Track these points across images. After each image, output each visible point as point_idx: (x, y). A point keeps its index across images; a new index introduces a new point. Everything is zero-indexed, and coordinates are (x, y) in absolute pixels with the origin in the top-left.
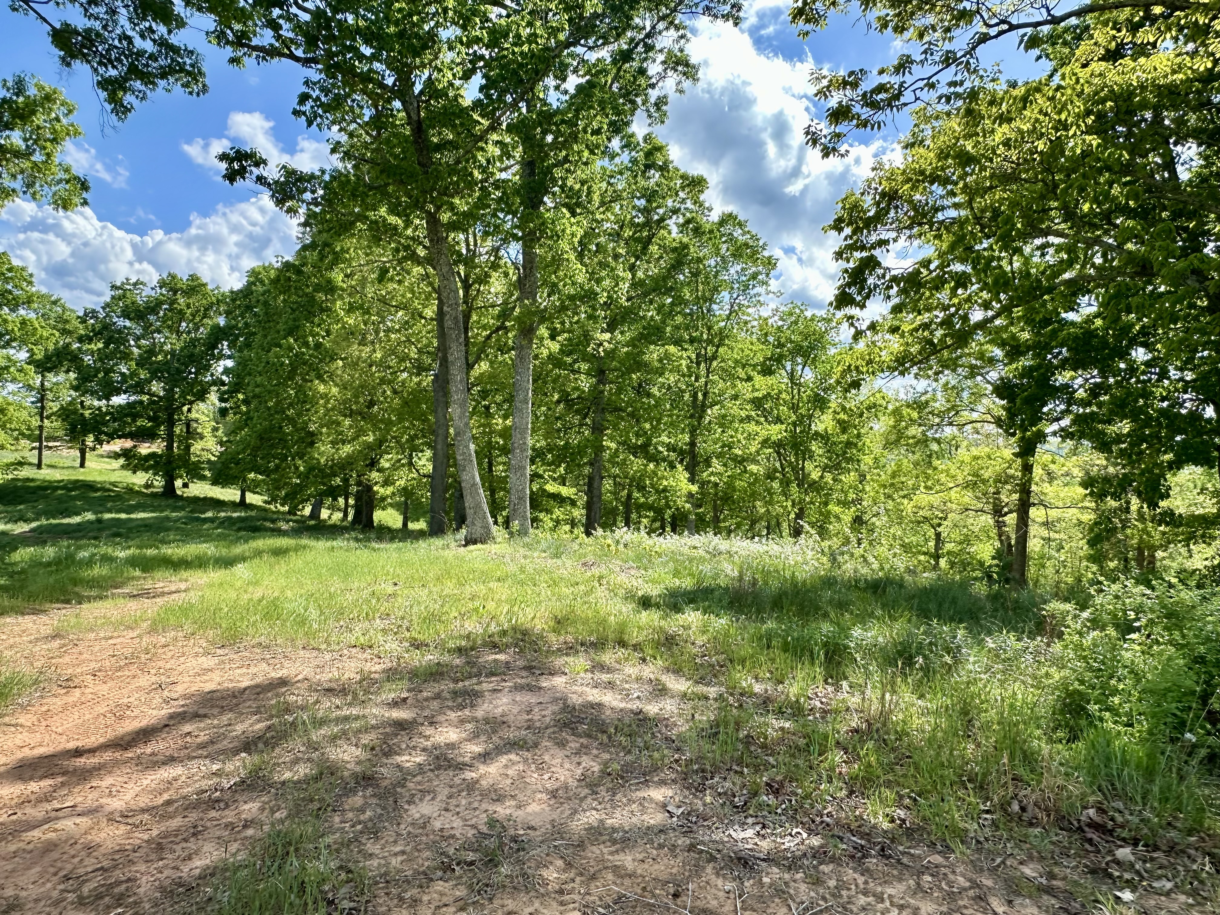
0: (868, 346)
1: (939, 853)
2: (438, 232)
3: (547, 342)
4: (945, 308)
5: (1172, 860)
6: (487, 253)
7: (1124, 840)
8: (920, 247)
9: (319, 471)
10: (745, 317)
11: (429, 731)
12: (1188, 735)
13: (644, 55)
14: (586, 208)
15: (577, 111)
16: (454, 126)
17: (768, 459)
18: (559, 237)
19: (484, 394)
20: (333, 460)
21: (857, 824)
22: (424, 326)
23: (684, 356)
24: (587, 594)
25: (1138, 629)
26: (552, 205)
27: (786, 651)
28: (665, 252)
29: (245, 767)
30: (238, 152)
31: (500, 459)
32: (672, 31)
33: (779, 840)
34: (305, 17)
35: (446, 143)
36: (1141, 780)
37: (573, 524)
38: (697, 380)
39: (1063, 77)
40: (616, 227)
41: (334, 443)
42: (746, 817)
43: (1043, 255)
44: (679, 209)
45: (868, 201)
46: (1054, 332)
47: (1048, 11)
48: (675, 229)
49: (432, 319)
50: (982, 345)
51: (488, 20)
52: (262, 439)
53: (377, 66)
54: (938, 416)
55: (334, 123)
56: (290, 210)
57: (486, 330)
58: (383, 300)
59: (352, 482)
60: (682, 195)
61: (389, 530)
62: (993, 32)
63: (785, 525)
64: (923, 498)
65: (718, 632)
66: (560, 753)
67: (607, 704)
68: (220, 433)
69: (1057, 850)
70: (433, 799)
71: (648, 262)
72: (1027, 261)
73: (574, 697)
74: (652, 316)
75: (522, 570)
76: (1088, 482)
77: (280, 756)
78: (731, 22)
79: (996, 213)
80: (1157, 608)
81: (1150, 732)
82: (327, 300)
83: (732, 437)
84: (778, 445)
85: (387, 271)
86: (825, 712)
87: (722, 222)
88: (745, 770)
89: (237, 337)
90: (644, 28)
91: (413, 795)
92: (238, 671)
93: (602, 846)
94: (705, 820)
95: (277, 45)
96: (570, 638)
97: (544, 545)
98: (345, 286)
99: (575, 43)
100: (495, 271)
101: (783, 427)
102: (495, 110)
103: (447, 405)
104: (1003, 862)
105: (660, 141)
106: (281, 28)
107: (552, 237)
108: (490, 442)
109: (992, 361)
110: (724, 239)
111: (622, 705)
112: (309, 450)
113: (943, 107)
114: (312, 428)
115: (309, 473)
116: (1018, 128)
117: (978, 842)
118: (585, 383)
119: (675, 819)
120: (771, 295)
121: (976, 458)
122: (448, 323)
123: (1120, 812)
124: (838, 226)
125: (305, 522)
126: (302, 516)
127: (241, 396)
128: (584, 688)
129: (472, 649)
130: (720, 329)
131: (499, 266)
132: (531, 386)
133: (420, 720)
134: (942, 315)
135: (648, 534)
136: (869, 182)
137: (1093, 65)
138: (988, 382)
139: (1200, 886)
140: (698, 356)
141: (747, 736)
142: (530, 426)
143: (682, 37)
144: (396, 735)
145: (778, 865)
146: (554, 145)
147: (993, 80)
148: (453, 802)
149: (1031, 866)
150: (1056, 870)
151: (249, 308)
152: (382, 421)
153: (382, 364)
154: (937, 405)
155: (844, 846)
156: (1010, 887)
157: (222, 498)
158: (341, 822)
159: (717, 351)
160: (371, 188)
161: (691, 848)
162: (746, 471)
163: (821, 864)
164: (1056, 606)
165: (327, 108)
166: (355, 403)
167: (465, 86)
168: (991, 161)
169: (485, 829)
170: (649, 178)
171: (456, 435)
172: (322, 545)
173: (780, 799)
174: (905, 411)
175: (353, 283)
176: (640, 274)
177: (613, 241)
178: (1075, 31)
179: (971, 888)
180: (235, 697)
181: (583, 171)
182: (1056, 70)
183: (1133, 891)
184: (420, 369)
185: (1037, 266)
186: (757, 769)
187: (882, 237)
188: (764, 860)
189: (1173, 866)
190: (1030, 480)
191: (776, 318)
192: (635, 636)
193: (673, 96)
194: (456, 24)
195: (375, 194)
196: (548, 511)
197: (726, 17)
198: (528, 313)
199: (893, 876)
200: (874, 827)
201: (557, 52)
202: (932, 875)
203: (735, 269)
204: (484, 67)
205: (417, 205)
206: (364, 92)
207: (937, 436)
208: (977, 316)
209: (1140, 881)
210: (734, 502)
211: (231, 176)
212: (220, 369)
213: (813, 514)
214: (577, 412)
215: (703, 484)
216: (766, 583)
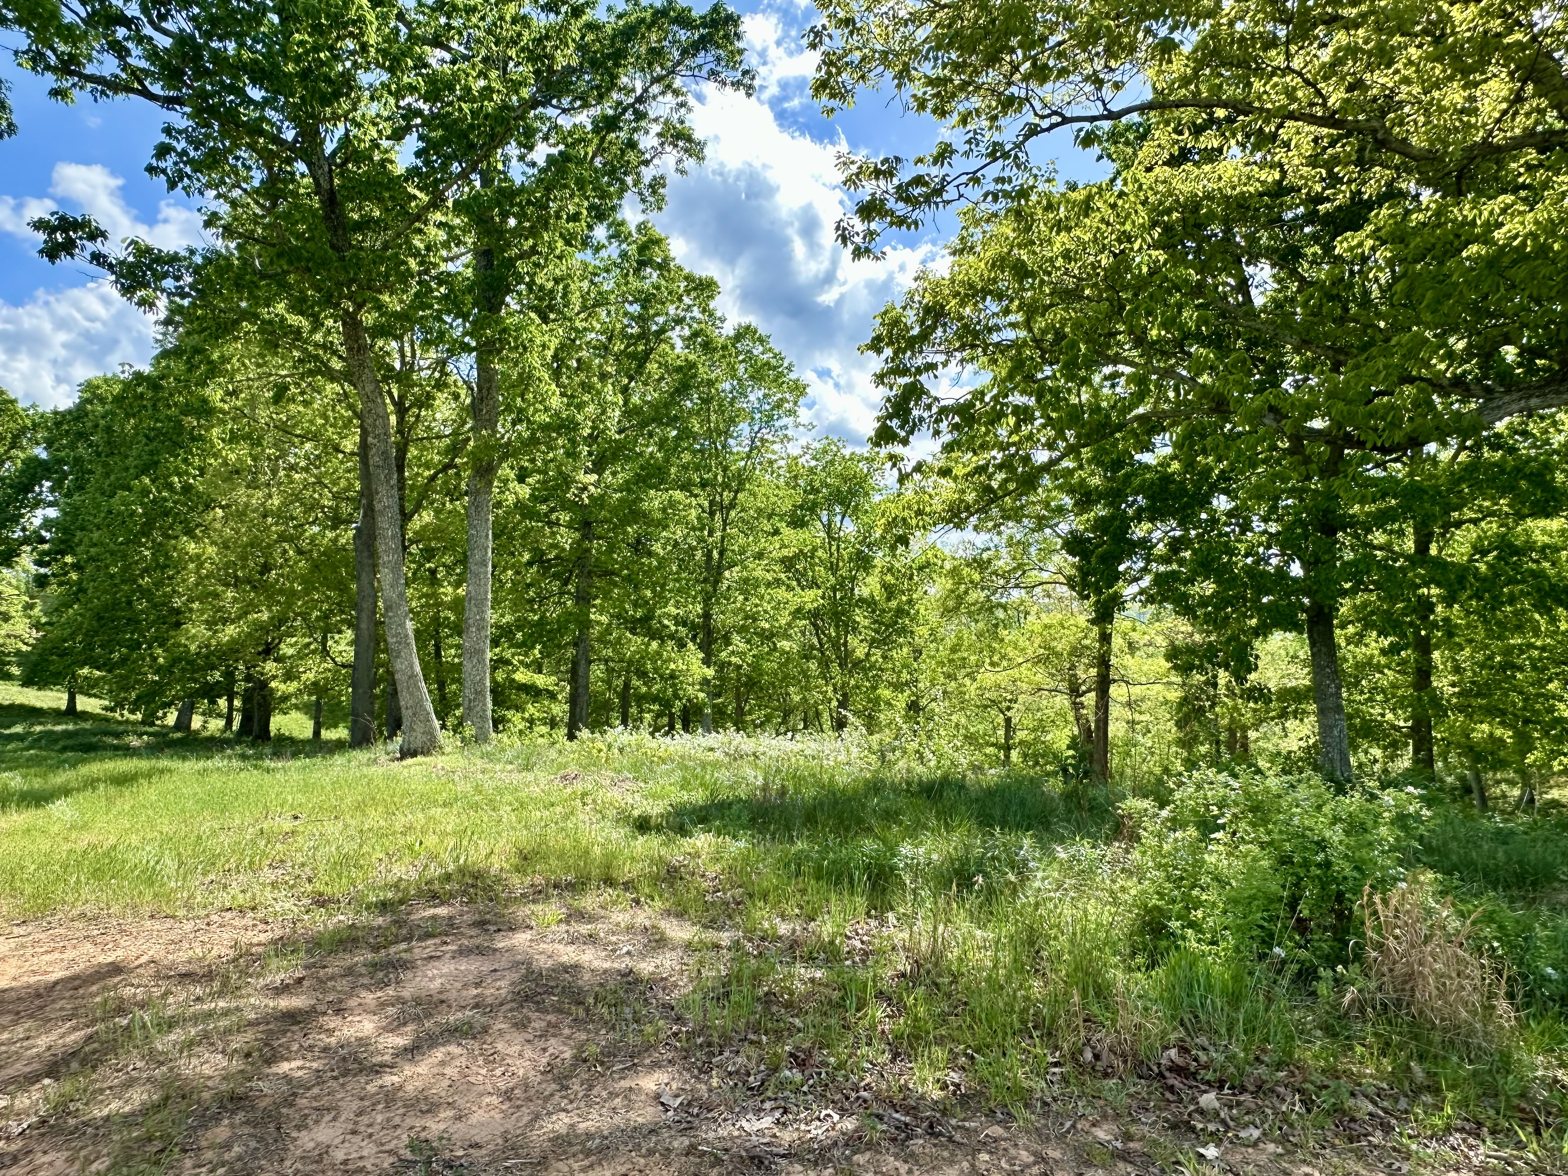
0: (916, 493)
1: (999, 1123)
2: (359, 338)
3: (514, 485)
4: (1003, 447)
5: (1260, 1102)
6: (428, 368)
7: (1208, 1083)
8: (975, 373)
9: (188, 663)
10: (769, 456)
11: (332, 1022)
12: (1277, 950)
13: (633, 124)
14: (562, 313)
15: (548, 190)
16: (380, 200)
17: (804, 634)
18: (525, 348)
19: (429, 554)
20: (207, 646)
21: (901, 1096)
22: (342, 462)
23: (694, 503)
24: (566, 817)
25: (1223, 827)
26: (518, 307)
27: (818, 878)
28: (667, 371)
29: (46, 1099)
30: (63, 219)
31: (450, 641)
32: (669, 96)
33: (803, 1127)
34: (164, 42)
35: (369, 221)
36: (1226, 1008)
37: (553, 723)
38: (711, 534)
39: (1125, 183)
40: (603, 338)
41: (210, 624)
42: (762, 1102)
43: (1113, 386)
44: (684, 318)
45: (911, 317)
46: (1127, 476)
47: (1104, 105)
48: (679, 344)
49: (353, 454)
50: (1049, 491)
51: (426, 65)
52: (100, 618)
53: (270, 113)
54: (1003, 577)
55: (209, 186)
56: (142, 302)
57: (429, 469)
58: (283, 428)
59: (239, 676)
60: (687, 300)
61: (292, 740)
62: (1045, 124)
63: (826, 716)
64: (988, 677)
65: (735, 859)
66: (519, 1038)
67: (586, 965)
68: (37, 611)
69: (1134, 1105)
70: (334, 1119)
71: (646, 384)
72: (1096, 394)
73: (543, 958)
74: (651, 454)
75: (478, 789)
76: (1173, 654)
77: (105, 1079)
78: (742, 92)
79: (1060, 336)
80: (1241, 799)
81: (1237, 950)
82: (200, 426)
83: (756, 606)
84: (815, 615)
85: (287, 388)
86: (866, 954)
87: (739, 336)
88: (764, 1038)
89: (65, 476)
90: (633, 90)
91: (306, 1116)
92: (47, 958)
93: (571, 1161)
94: (710, 1111)
95: (124, 76)
96: (539, 880)
97: (509, 754)
98: (226, 407)
99: (546, 103)
100: (439, 390)
101: (820, 592)
102: (437, 182)
103: (374, 570)
104: (1073, 1126)
105: (658, 232)
106: (128, 52)
107: (517, 348)
108: (436, 619)
109: (1060, 510)
110: (741, 358)
111: (607, 965)
112: (172, 633)
113: (989, 207)
114: (177, 602)
115: (172, 666)
116: (1079, 238)
117: (1045, 1104)
118: (566, 539)
119: (670, 1113)
120: (801, 428)
121: (1047, 627)
122: (375, 459)
123: (1204, 1049)
124: (876, 345)
125: (167, 734)
126: (164, 726)
127: (69, 559)
128: (556, 946)
129: (401, 902)
130: (739, 470)
131: (446, 385)
132: (490, 544)
133: (321, 1008)
134: (1000, 456)
135: (652, 734)
136: (911, 294)
137: (1157, 170)
138: (1059, 536)
139: (1289, 1131)
140: (712, 503)
141: (767, 994)
142: (490, 596)
143: (682, 105)
144: (285, 1032)
145: (801, 1160)
146: (517, 232)
147: (1049, 181)
148: (365, 1119)
149: (1105, 1127)
150: (1133, 1129)
151: (81, 435)
152: (281, 592)
153: (281, 515)
154: (1001, 563)
155: (884, 1127)
156: (1081, 1156)
157: (38, 704)
158: (194, 1167)
159: (735, 498)
160: (263, 276)
161: (691, 1150)
162: (775, 649)
163: (855, 1153)
164: (1134, 804)
165: (198, 166)
166: (243, 567)
167: (397, 148)
168: (1049, 274)
169: (408, 1155)
170: (644, 278)
171: (386, 610)
172: (190, 766)
173: (806, 1073)
174: (966, 571)
175: (239, 403)
176: (635, 400)
177: (599, 356)
178: (1137, 131)
179: (1035, 1163)
180: (39, 996)
181: (556, 266)
182: (1119, 173)
183: (1217, 1146)
184: (337, 521)
185: (1107, 400)
186: (778, 1036)
187: (929, 360)
188: (783, 1156)
189: (1260, 1109)
190: (1109, 652)
191: (808, 457)
192: (627, 871)
193: (672, 177)
194: (382, 67)
195: (268, 285)
196: (519, 708)
197: (737, 84)
198: (487, 447)
199: (944, 1159)
200: (922, 1097)
201: (519, 112)
202: (991, 1153)
203: (755, 396)
204: (422, 125)
205: (329, 300)
206: (251, 147)
207: (1003, 600)
208: (1041, 456)
209: (1226, 1132)
210: (761, 689)
211: (52, 252)
212: (37, 522)
213: (859, 702)
214: (556, 576)
215: (722, 666)
216: (797, 791)
